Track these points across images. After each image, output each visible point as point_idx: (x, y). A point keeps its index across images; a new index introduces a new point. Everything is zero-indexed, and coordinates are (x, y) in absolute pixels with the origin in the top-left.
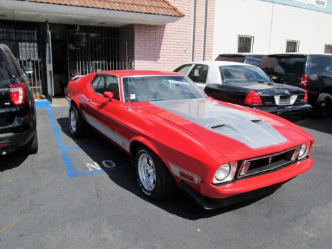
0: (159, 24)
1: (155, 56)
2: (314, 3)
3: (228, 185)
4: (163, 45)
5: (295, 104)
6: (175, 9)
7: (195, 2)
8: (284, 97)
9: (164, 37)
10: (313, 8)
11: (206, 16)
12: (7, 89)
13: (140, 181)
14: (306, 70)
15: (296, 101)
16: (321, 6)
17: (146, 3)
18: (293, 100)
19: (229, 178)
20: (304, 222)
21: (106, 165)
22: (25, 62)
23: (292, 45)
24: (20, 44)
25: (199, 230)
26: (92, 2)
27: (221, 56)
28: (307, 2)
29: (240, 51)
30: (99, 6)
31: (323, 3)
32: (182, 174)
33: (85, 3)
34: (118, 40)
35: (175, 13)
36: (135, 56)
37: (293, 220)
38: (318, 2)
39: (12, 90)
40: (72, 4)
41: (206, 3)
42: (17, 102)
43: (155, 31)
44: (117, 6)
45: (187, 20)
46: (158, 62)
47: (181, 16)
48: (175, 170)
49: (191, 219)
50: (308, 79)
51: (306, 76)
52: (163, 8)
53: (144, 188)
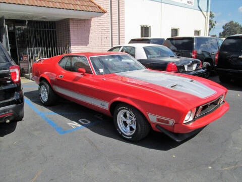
0: (87, 18)
1: (85, 42)
2: (186, 3)
3: (191, 124)
4: (90, 34)
5: (196, 70)
6: (99, 7)
8: (190, 66)
9: (91, 28)
10: (186, 6)
11: (119, 12)
12: (8, 70)
13: (119, 130)
14: (194, 47)
15: (196, 68)
16: (190, 4)
17: (79, 3)
18: (194, 67)
19: (191, 119)
20: (232, 142)
21: (83, 123)
23: (175, 31)
25: (174, 156)
26: (39, 2)
27: (132, 40)
28: (182, 2)
29: (142, 36)
30: (45, 5)
31: (191, 3)
32: (158, 120)
33: (34, 2)
34: (55, 31)
35: (100, 11)
36: (71, 42)
37: (225, 142)
38: (188, 2)
39: (12, 71)
40: (24, 3)
41: (119, 3)
42: (15, 80)
43: (85, 23)
44: (58, 5)
45: (108, 15)
46: (88, 46)
47: (104, 12)
48: (153, 118)
49: (165, 150)
50: (196, 53)
51: (195, 51)
52: (91, 6)
53: (124, 134)
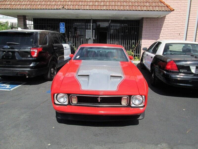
1: (156, 37)
6: (167, 6)
7: (191, 1)
22: (88, 39)
24: (86, 30)
30: (116, 9)
35: (167, 9)
45: (176, 12)
47: (172, 10)
52: (159, 6)
